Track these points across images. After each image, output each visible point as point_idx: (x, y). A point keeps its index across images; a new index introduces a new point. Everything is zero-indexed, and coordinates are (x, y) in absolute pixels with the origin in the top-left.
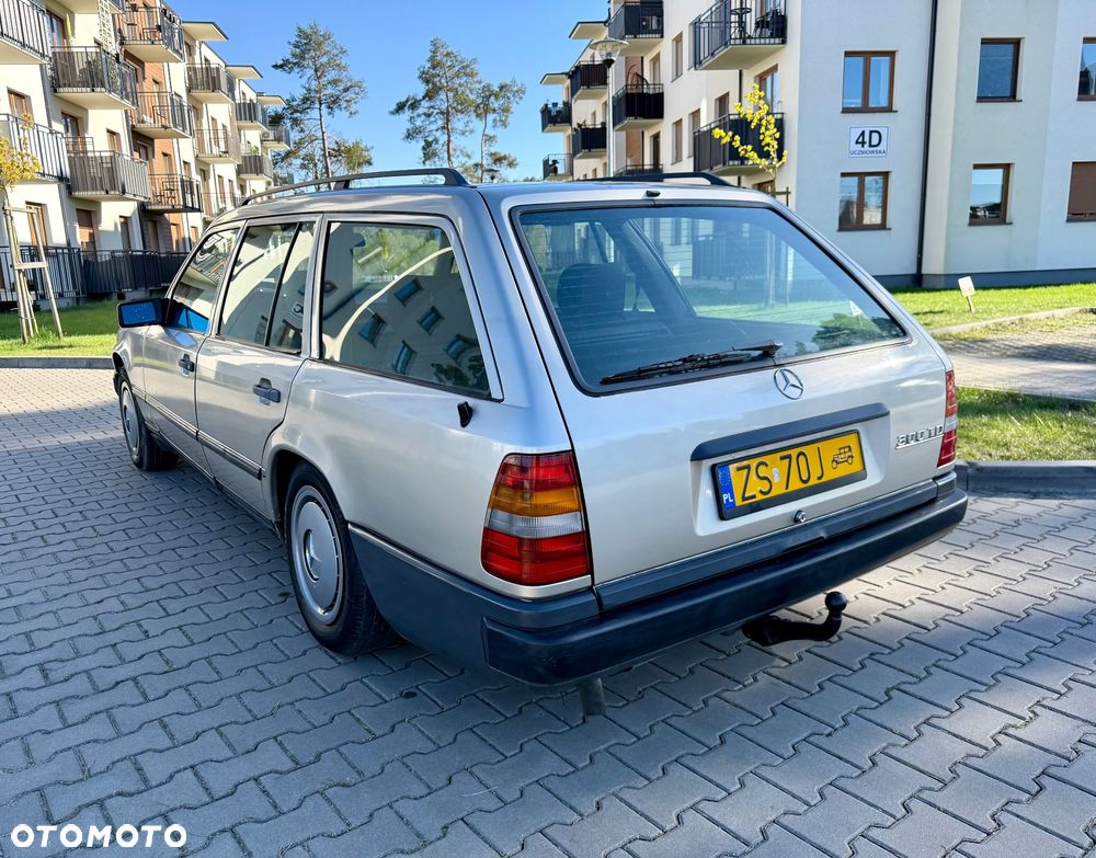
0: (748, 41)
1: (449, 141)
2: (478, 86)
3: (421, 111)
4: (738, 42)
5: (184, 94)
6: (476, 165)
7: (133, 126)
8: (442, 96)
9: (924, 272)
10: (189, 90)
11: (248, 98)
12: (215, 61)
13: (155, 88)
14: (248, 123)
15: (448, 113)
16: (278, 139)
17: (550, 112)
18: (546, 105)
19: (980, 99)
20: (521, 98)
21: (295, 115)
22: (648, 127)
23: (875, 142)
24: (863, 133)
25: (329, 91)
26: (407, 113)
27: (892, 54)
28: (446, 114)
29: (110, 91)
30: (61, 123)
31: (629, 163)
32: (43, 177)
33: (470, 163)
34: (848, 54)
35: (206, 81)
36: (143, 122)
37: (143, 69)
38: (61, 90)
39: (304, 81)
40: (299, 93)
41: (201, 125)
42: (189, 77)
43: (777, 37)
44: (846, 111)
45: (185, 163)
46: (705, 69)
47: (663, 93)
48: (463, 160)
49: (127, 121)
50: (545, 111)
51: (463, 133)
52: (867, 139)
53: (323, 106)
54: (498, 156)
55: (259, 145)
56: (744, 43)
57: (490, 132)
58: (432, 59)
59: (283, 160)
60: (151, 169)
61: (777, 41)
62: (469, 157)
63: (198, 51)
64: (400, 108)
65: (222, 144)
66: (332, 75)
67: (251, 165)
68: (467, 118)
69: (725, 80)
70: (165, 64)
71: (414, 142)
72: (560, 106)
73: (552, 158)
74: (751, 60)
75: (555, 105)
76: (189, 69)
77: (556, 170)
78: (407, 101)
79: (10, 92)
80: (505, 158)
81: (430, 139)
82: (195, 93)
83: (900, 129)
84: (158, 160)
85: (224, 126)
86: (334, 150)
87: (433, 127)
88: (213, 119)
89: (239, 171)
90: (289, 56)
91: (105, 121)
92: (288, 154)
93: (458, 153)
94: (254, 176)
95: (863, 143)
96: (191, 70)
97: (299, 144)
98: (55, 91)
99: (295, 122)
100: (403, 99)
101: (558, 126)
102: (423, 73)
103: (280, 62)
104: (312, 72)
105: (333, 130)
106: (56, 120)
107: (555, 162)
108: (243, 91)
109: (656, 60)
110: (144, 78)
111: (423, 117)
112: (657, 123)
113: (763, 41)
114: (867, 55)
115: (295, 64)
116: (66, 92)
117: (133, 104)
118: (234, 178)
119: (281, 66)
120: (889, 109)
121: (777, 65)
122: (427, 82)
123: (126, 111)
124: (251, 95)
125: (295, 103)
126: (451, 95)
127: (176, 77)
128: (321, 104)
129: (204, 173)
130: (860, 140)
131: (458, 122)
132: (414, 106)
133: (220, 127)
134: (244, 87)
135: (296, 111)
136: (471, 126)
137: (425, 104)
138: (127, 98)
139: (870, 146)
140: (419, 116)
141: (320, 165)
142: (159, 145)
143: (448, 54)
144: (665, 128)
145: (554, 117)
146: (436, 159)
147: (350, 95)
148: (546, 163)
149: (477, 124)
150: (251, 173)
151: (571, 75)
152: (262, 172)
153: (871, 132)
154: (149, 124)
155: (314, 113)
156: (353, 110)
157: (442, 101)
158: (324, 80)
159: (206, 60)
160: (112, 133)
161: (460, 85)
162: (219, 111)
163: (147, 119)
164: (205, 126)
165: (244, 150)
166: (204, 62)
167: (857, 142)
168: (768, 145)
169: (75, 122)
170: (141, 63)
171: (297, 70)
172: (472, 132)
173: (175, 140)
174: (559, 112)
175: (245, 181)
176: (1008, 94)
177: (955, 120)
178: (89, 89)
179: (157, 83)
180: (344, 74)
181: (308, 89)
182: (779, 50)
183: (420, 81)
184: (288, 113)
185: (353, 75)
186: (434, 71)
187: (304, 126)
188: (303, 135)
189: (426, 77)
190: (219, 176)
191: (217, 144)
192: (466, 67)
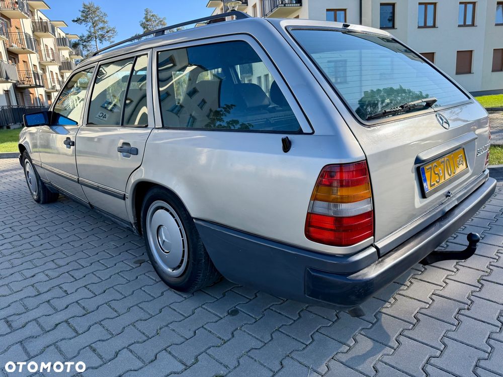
0: (286, 5)
4: (282, 5)
5: (31, 33)
7: (7, 49)
10: (33, 32)
11: (61, 36)
12: (44, 18)
13: (17, 31)
14: (63, 47)
16: (77, 54)
19: (381, 28)
21: (84, 43)
25: (100, 32)
27: (345, 10)
34: (328, 10)
35: (41, 28)
36: (12, 46)
37: (10, 22)
39: (88, 28)
40: (86, 34)
42: (33, 26)
43: (298, 3)
45: (34, 65)
49: (5, 47)
53: (97, 39)
55: (68, 57)
56: (285, 6)
58: (146, 18)
60: (18, 68)
61: (298, 5)
63: (36, 14)
65: (51, 56)
66: (101, 25)
67: (66, 66)
70: (21, 19)
76: (32, 22)
82: (37, 33)
84: (21, 64)
85: (51, 48)
88: (46, 45)
89: (60, 69)
90: (80, 17)
94: (68, 71)
96: (34, 22)
99: (85, 46)
102: (142, 23)
103: (76, 19)
104: (91, 24)
108: (60, 33)
110: (11, 26)
113: (292, 5)
114: (335, 10)
115: (83, 20)
117: (7, 37)
118: (58, 72)
119: (76, 21)
121: (299, 15)
122: (144, 28)
123: (3, 41)
124: (63, 35)
125: (84, 38)
127: (27, 26)
128: (96, 38)
129: (44, 70)
133: (49, 49)
134: (59, 31)
135: (85, 41)
138: (4, 34)
142: (21, 57)
143: (153, 16)
147: (109, 34)
150: (66, 69)
152: (71, 69)
154: (15, 47)
155: (93, 43)
156: (111, 41)
158: (97, 28)
159: (41, 18)
162: (48, 42)
163: (14, 45)
164: (42, 48)
165: (62, 59)
166: (39, 19)
170: (9, 19)
171: (84, 23)
173: (28, 55)
175: (63, 73)
176: (391, 25)
179: (17, 28)
180: (106, 25)
181: (90, 32)
182: (300, 8)
183: (141, 27)
184: (81, 42)
185: (110, 25)
186: (147, 23)
187: (89, 48)
188: (89, 52)
189: (144, 26)
190: (51, 71)
191: (49, 56)
192: (161, 21)
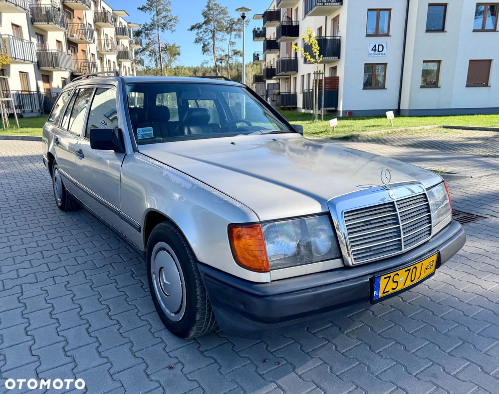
0: (325, 4)
1: (214, 44)
2: (228, 19)
3: (202, 30)
4: (321, 4)
5: (92, 23)
6: (226, 55)
7: (68, 38)
8: (212, 23)
9: (401, 108)
10: (95, 22)
11: (123, 25)
12: (108, 8)
13: (79, 22)
14: (122, 36)
15: (214, 32)
16: (137, 44)
17: (257, 32)
18: (255, 29)
19: (427, 31)
20: (248, 25)
21: (146, 32)
22: (294, 40)
23: (380, 50)
24: (375, 46)
25: (163, 21)
26: (196, 30)
27: (390, 10)
28: (213, 32)
29: (55, 24)
30: (35, 38)
31: (287, 57)
32: (24, 61)
33: (224, 54)
34: (369, 10)
35: (102, 18)
36: (73, 36)
37: (73, 13)
38: (35, 23)
39: (151, 16)
40: (149, 22)
41: (101, 38)
42: (95, 16)
43: (338, 2)
44: (368, 35)
45: (92, 54)
46: (309, 16)
47: (299, 25)
48: (221, 52)
49: (65, 37)
50: (255, 32)
51: (222, 40)
52: (377, 48)
53: (160, 28)
54: (236, 51)
55: (128, 46)
56: (324, 5)
57: (233, 40)
58: (208, 6)
59: (141, 52)
60: (76, 57)
61: (338, 4)
62: (224, 51)
63: (99, 4)
64: (193, 28)
65: (110, 45)
66: (164, 14)
67: (123, 55)
68: (223, 34)
69: (319, 21)
70: (84, 11)
71: (199, 44)
72: (261, 29)
73: (256, 53)
74: (329, 12)
75: (259, 29)
76: (95, 13)
77: (258, 58)
78: (196, 25)
79: (13, 24)
80: (239, 52)
81: (206, 43)
82: (98, 23)
83: (392, 45)
84: (80, 53)
85: (111, 38)
86: (164, 48)
87: (208, 38)
88: (106, 35)
89: (118, 58)
90: (145, 4)
91: (55, 37)
92: (144, 50)
93: (219, 49)
94: (125, 60)
95: (375, 50)
96: (96, 13)
97: (148, 45)
98: (33, 24)
99: (147, 35)
100: (194, 24)
101: (260, 39)
102: (205, 12)
103: (141, 7)
104: (155, 12)
105: (164, 39)
106: (33, 37)
107: (258, 55)
108: (122, 22)
109: (297, 10)
110: (74, 17)
111: (203, 33)
112: (296, 39)
113: (332, 4)
114: (378, 10)
115: (148, 8)
116: (37, 24)
117: (66, 29)
118: (116, 61)
119: (142, 9)
120: (388, 35)
121: (339, 15)
122: (205, 17)
123: (65, 32)
124: (125, 24)
125: (147, 26)
126: (216, 23)
127: (89, 17)
128: (158, 27)
129: (101, 59)
130: (374, 49)
131: (219, 35)
132: (199, 27)
133: (109, 38)
134: (121, 20)
135: (148, 30)
136: (225, 37)
137: (204, 27)
138: (64, 27)
139: (378, 51)
140: (201, 32)
141: (158, 55)
142: (80, 47)
143: (215, 4)
144: (299, 41)
145: (258, 34)
146: (209, 52)
147: (172, 23)
148: (254, 54)
149: (228, 37)
150: (123, 58)
151: (264, 16)
152: (128, 58)
153: (379, 45)
154: (76, 37)
155: (155, 31)
156: (173, 29)
157: (211, 26)
158: (160, 16)
159: (103, 8)
160: (58, 42)
161: (220, 19)
162: (109, 31)
163: (75, 35)
164: (102, 38)
165: (120, 48)
166: (102, 9)
167: (372, 50)
168: (315, 52)
169: (42, 37)
170: (72, 11)
171: (148, 11)
172: (225, 40)
173: (88, 45)
174: (261, 32)
175: (121, 62)
176: (441, 28)
177: (415, 40)
178: (46, 23)
179: (80, 19)
180: (169, 14)
181: (153, 20)
182: (340, 8)
183: (202, 16)
184: (143, 31)
185: (173, 14)
186: (208, 12)
187: (151, 37)
188: (150, 41)
189: (205, 15)
190: (109, 60)
191: (108, 46)
192: (223, 10)
